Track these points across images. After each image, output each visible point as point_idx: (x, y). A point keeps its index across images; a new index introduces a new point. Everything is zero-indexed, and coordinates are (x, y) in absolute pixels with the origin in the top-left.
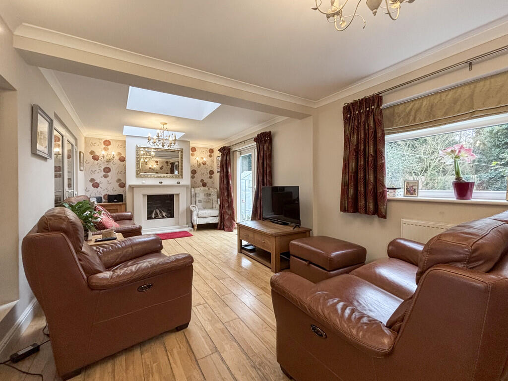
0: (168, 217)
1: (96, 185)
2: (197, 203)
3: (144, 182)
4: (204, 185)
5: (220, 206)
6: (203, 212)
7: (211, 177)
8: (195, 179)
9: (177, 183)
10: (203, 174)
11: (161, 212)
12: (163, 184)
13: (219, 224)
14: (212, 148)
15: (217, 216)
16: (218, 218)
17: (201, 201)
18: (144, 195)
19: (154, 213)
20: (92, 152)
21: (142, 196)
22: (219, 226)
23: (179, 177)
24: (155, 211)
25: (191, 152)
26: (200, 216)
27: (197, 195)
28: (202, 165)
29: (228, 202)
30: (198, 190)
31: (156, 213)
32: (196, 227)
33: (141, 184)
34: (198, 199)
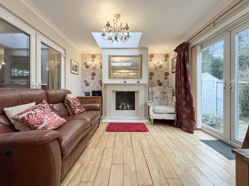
0: (131, 110)
1: (87, 85)
2: (154, 99)
3: (113, 81)
4: (160, 84)
5: (176, 103)
6: (159, 108)
7: (166, 78)
8: (152, 80)
9: (137, 82)
10: (159, 76)
11: (126, 105)
12: (126, 83)
13: (176, 121)
14: (167, 53)
15: (174, 113)
16: (174, 115)
17: (157, 98)
18: (113, 91)
19: (121, 105)
20: (85, 63)
21: (111, 92)
22: (175, 124)
23: (139, 78)
24: (122, 104)
25: (149, 58)
26: (156, 111)
27: (154, 93)
28: (158, 68)
29: (186, 101)
30: (154, 88)
31: (123, 105)
32: (152, 121)
33: (111, 83)
34: (154, 96)
